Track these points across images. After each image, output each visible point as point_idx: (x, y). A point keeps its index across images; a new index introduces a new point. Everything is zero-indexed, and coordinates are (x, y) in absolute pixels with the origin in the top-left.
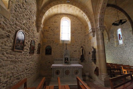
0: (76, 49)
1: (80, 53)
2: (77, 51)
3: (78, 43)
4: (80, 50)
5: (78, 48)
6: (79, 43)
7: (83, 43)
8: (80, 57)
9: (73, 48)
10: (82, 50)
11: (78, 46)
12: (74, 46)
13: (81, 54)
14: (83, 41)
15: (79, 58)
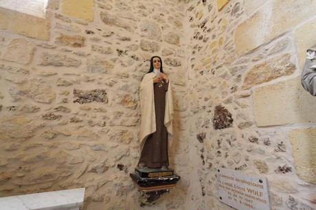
0: (96, 76)
1: (138, 122)
2: (110, 96)
3: (125, 34)
4: (139, 91)
5: (118, 68)
6: (136, 38)
7: (164, 46)
8: (136, 153)
9: (75, 65)
10: (160, 89)
11: (125, 59)
12: (86, 49)
13: (149, 126)
14: (165, 33)
15: (124, 162)
